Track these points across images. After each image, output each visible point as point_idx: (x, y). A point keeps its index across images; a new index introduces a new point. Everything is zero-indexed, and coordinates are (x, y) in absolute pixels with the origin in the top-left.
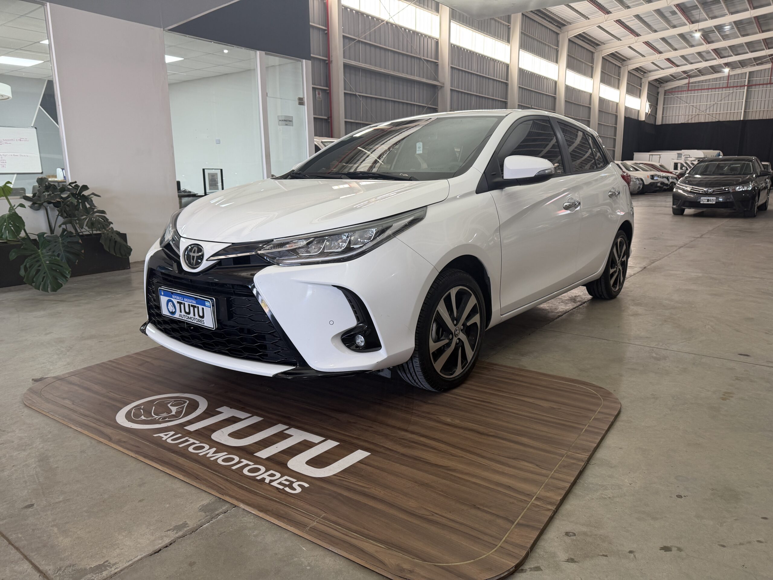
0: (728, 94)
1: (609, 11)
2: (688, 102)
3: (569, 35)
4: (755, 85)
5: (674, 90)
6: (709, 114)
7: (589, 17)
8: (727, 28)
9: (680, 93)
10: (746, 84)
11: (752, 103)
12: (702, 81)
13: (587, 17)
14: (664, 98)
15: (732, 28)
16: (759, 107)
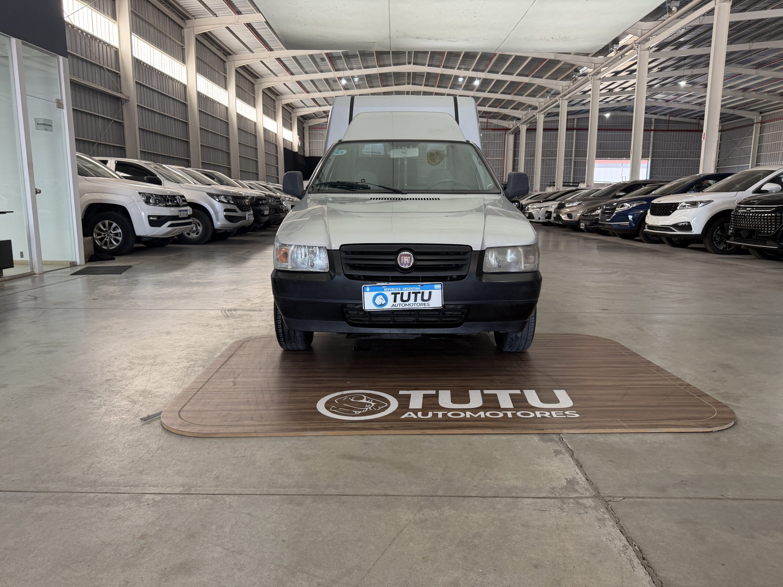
1: (272, 49)
3: (235, 65)
5: (316, 127)
8: (356, 79)
9: (321, 130)
13: (251, 50)
14: (309, 133)
15: (362, 80)
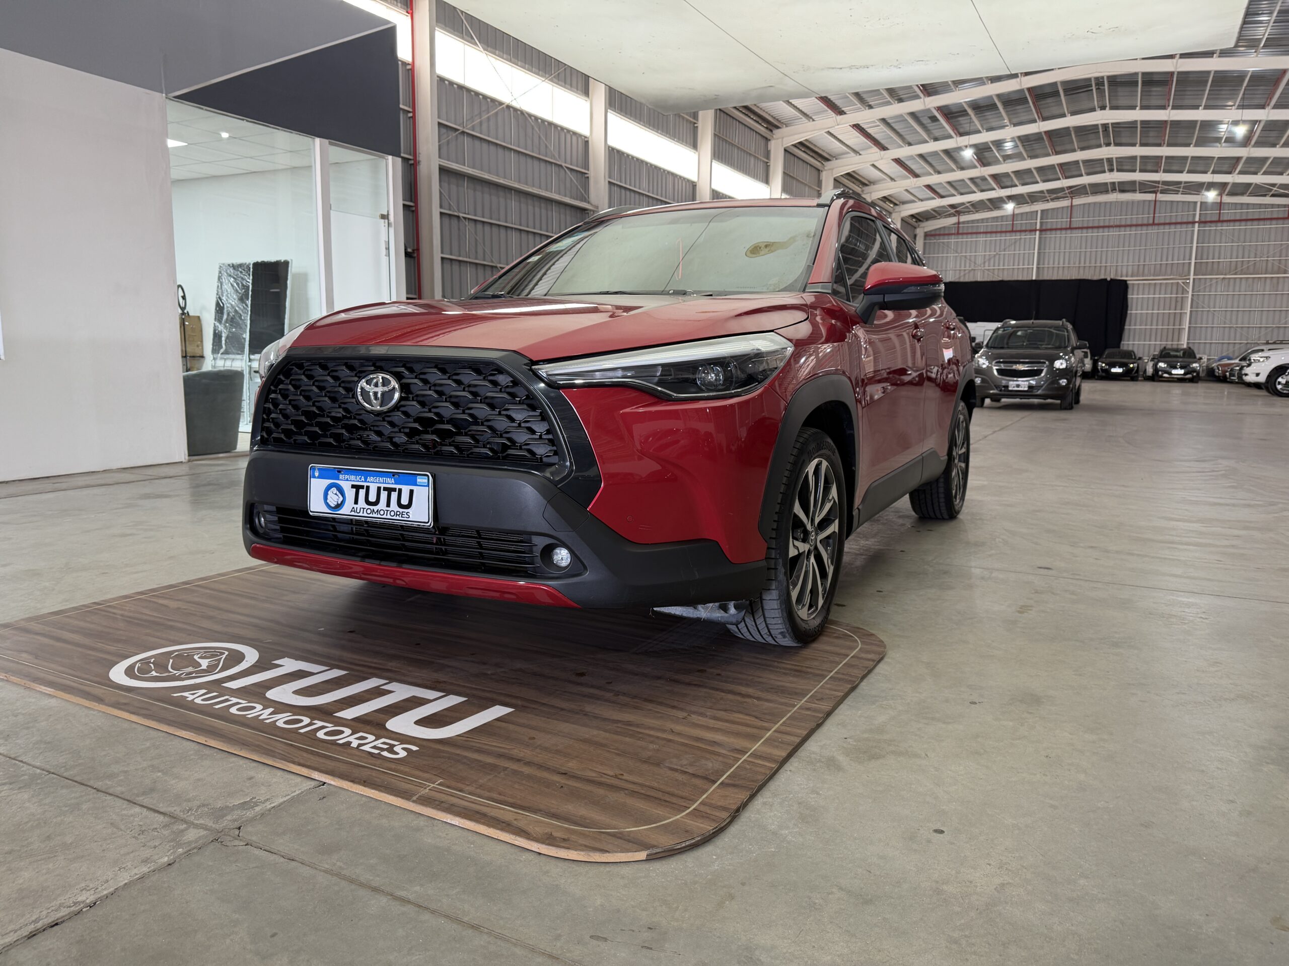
0: (1013, 241)
1: (843, 111)
2: (959, 251)
3: (784, 143)
4: (1051, 230)
5: (938, 233)
6: (988, 270)
7: (813, 117)
8: (1008, 145)
9: (946, 237)
10: (1038, 227)
11: (1047, 255)
12: (978, 221)
13: (811, 118)
14: (925, 244)
15: (1016, 146)
16: (1056, 263)
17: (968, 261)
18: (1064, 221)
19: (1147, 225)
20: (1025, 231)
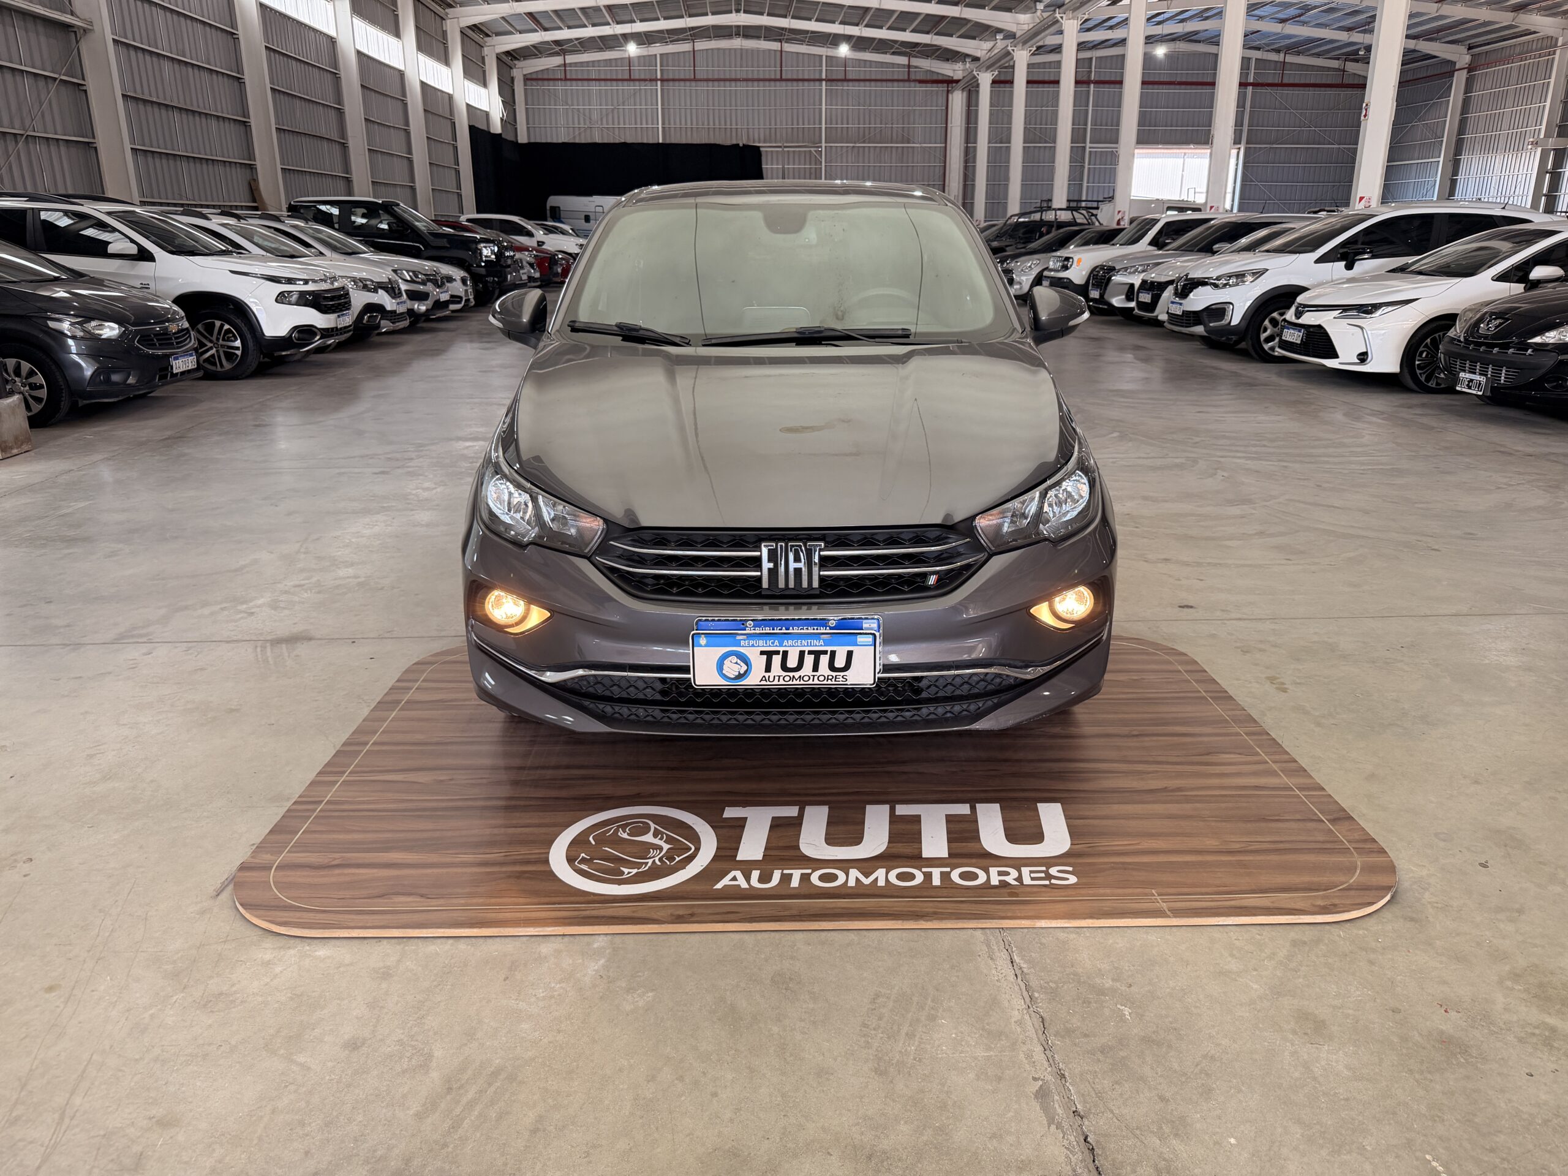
0: (632, 92)
2: (570, 103)
4: (673, 80)
5: (540, 77)
6: (607, 128)
9: (551, 83)
10: (659, 77)
12: (588, 64)
14: (525, 90)
16: (683, 122)
17: (581, 115)
18: (686, 71)
19: (775, 80)
20: (645, 80)
